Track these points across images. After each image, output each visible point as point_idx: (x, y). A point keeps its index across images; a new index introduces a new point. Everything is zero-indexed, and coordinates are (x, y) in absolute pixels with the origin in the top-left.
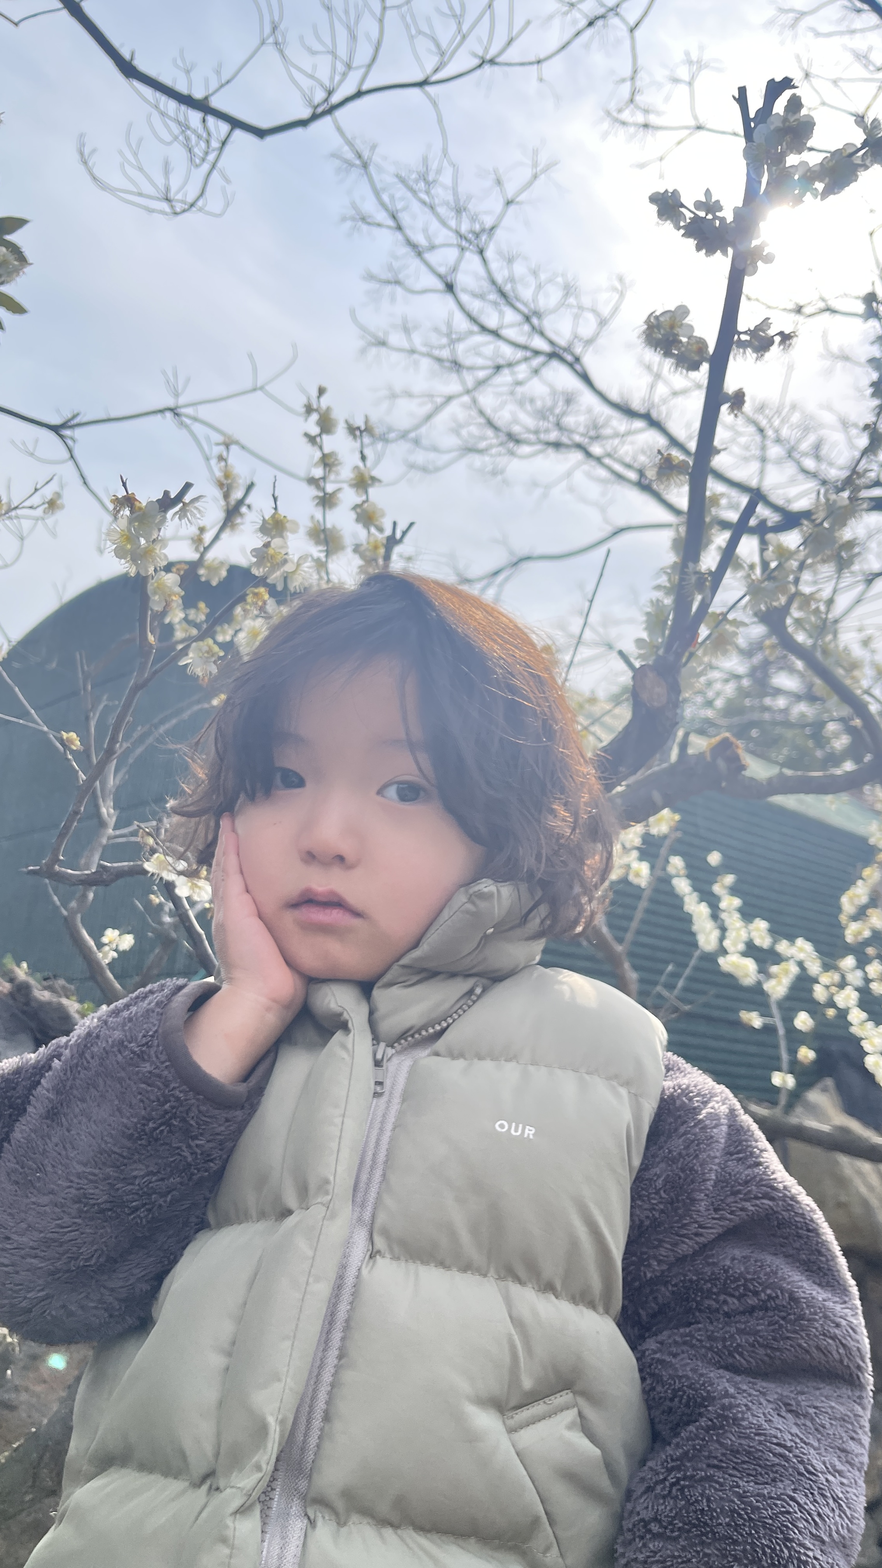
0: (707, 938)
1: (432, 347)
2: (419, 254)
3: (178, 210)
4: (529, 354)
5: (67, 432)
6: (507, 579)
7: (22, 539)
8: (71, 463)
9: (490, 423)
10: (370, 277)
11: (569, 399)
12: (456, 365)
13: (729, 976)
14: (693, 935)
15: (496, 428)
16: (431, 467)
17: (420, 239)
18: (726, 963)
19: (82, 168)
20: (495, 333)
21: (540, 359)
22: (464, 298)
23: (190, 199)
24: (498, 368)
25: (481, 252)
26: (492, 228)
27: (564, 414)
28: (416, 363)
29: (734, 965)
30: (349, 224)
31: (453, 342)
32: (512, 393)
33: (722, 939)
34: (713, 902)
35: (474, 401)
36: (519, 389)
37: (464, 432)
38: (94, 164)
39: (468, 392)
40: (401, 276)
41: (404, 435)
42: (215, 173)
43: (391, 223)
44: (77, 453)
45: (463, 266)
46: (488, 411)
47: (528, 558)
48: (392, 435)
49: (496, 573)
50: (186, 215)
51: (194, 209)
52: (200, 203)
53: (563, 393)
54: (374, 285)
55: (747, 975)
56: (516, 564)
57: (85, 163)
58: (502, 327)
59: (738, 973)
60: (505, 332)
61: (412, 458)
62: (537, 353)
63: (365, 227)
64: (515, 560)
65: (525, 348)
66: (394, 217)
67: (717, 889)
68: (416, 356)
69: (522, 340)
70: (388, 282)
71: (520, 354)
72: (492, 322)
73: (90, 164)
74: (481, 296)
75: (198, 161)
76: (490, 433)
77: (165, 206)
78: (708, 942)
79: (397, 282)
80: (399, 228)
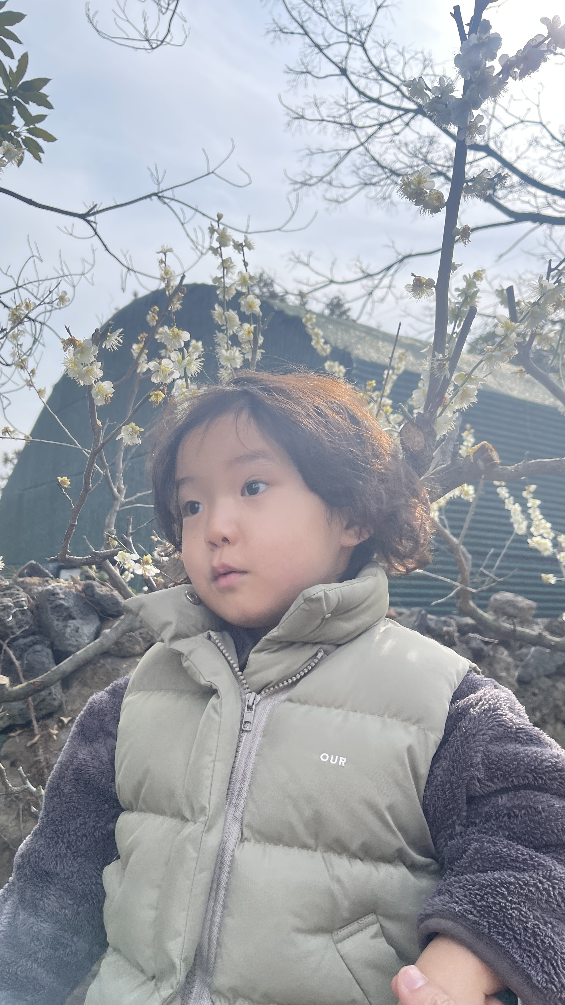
0: (520, 527)
1: (334, 117)
2: (321, 50)
3: (154, 46)
4: (401, 112)
5: (91, 218)
6: (396, 271)
7: (74, 287)
8: (96, 237)
9: (379, 165)
10: (290, 70)
11: (432, 141)
12: (353, 127)
13: (536, 550)
14: (511, 525)
15: (383, 168)
16: (341, 199)
17: (321, 41)
18: (533, 542)
19: (90, 25)
20: (377, 101)
21: (411, 115)
22: (353, 78)
23: (161, 38)
24: (381, 125)
25: (363, 45)
26: (370, 26)
27: (428, 152)
28: (325, 127)
29: (537, 543)
30: (272, 35)
31: (349, 111)
32: (392, 141)
33: (529, 527)
34: (523, 503)
35: (367, 150)
36: (396, 138)
37: (361, 173)
38: (97, 22)
39: (362, 144)
40: (310, 68)
41: (321, 179)
42: (176, 15)
43: (301, 31)
44: (98, 231)
45: (351, 55)
46: (377, 157)
47: (410, 256)
48: (312, 182)
49: (388, 268)
50: (160, 47)
51: (164, 43)
52: (167, 40)
53: (428, 137)
54: (292, 76)
55: (546, 549)
56: (401, 261)
57: (91, 22)
58: (381, 96)
59: (540, 548)
60: (383, 100)
61: (328, 196)
62: (407, 111)
63: (282, 35)
64: (400, 257)
65: (399, 108)
66: (302, 27)
67: (525, 494)
68: (325, 123)
69: (395, 103)
70: (302, 73)
71: (396, 113)
72: (374, 94)
73: (94, 23)
74: (365, 76)
75: (164, 10)
76: (380, 171)
77: (146, 45)
78: (521, 529)
79: (308, 72)
80: (306, 34)
